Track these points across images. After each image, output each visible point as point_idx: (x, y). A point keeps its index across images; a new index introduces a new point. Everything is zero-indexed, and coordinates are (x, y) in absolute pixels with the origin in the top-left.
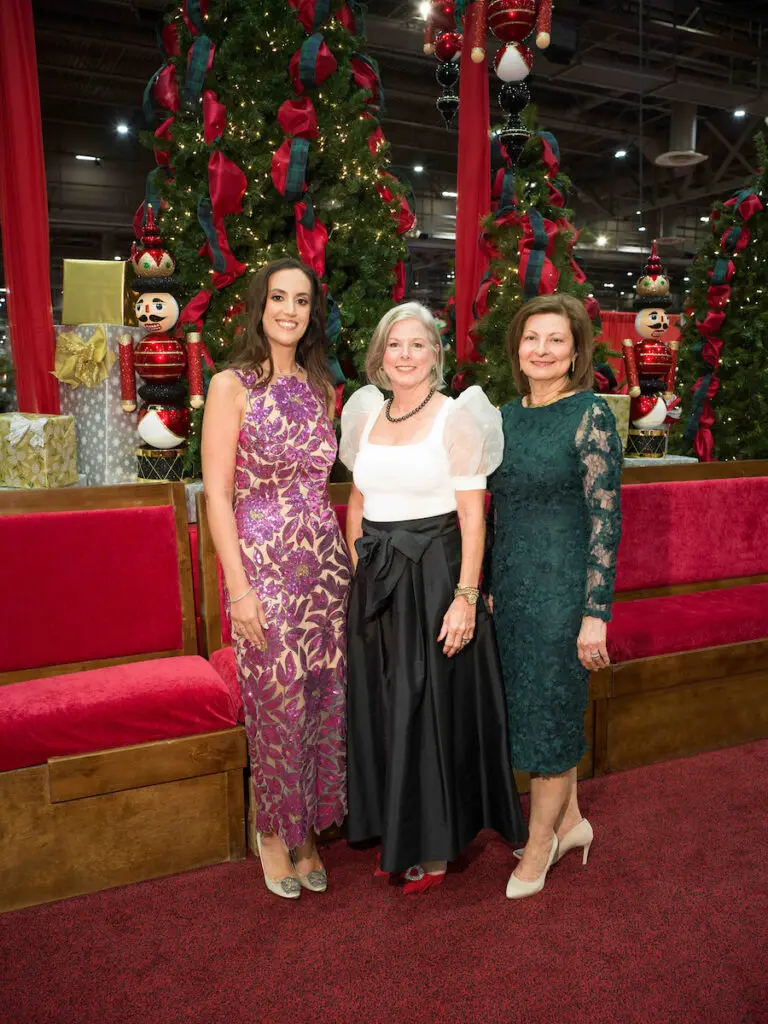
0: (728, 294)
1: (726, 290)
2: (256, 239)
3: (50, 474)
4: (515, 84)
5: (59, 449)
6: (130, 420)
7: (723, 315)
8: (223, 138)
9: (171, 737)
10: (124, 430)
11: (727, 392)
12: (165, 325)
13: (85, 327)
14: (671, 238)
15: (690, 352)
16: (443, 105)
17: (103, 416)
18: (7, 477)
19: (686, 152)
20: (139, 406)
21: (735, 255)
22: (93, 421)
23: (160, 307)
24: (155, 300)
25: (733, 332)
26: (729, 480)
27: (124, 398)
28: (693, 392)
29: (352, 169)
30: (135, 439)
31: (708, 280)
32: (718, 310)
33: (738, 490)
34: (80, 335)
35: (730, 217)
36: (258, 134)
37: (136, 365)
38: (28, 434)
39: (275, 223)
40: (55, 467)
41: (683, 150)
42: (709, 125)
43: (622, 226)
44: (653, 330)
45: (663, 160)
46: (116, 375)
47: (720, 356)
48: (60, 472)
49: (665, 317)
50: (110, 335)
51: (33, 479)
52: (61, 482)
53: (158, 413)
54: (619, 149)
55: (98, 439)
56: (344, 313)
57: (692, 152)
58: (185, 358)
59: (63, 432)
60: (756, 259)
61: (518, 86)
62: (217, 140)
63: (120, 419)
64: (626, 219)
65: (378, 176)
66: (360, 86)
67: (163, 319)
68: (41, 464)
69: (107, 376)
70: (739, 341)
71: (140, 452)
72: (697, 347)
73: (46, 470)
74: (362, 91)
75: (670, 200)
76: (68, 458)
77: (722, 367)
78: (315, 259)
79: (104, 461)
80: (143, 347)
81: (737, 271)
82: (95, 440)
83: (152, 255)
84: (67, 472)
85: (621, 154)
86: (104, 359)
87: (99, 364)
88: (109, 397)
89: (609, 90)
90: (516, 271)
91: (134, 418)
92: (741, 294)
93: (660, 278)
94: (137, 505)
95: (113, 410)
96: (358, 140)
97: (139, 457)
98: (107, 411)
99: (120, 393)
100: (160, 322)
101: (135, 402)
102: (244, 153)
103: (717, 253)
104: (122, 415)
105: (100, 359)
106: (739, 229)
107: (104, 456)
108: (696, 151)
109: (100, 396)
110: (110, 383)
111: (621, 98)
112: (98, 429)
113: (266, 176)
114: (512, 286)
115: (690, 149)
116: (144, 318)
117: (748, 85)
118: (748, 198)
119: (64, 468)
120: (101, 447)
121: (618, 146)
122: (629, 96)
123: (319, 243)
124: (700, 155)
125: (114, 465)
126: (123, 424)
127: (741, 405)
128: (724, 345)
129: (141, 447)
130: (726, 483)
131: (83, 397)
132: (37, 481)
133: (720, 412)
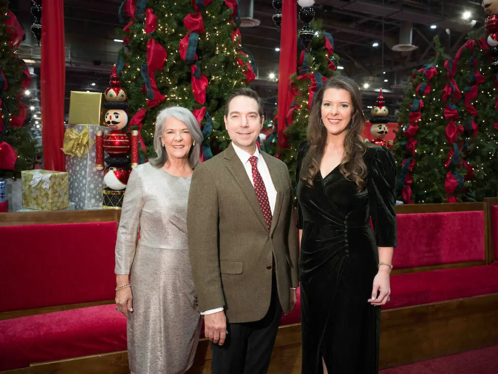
0: (420, 117)
1: (418, 115)
2: (170, 83)
3: (52, 203)
4: (307, 8)
5: (58, 190)
6: (100, 175)
7: (417, 127)
8: (155, 32)
9: (100, 352)
10: (96, 180)
11: (419, 167)
12: (120, 126)
13: (80, 126)
14: (399, 85)
15: (401, 145)
16: (276, 18)
17: (86, 172)
18: (30, 203)
19: (408, 45)
20: (105, 168)
21: (424, 97)
22: (81, 174)
23: (117, 117)
24: (115, 113)
25: (422, 136)
26: (419, 214)
27: (97, 163)
28: (401, 166)
29: (221, 49)
30: (103, 185)
31: (410, 109)
32: (415, 125)
33: (424, 220)
34: (77, 130)
35: (421, 77)
36: (173, 30)
37: (104, 146)
38: (41, 182)
39: (181, 75)
40: (56, 199)
41: (405, 43)
42: (419, 32)
43: (376, 79)
44: (380, 134)
45: (396, 48)
46: (94, 151)
47: (416, 148)
48: (58, 202)
49: (386, 128)
50: (91, 130)
51: (43, 206)
52: (58, 207)
53: (114, 172)
54: (375, 42)
55: (83, 184)
56: (215, 122)
57: (410, 45)
58: (130, 143)
59: (61, 181)
60: (434, 99)
61: (309, 9)
62: (152, 33)
63: (95, 174)
64: (378, 76)
65: (236, 53)
66: (228, 7)
67: (118, 123)
68: (47, 198)
69: (88, 152)
70: (425, 141)
71: (104, 192)
72: (403, 143)
73: (50, 201)
74: (228, 10)
75: (400, 67)
76: (63, 194)
77: (416, 154)
78: (200, 94)
79: (85, 196)
80: (108, 137)
81: (424, 105)
82: (81, 185)
83: (115, 90)
84: (63, 202)
85: (375, 45)
86: (87, 143)
87: (85, 146)
88: (89, 162)
89: (370, 15)
90: (307, 102)
91: (102, 173)
92: (427, 117)
93: (384, 108)
94: (98, 221)
95: (91, 169)
96: (226, 34)
97: (104, 194)
98: (88, 170)
99: (95, 160)
100: (117, 125)
101: (103, 166)
102: (166, 40)
103: (414, 95)
104: (96, 172)
105: (85, 143)
106: (425, 84)
107: (85, 193)
108: (413, 44)
109: (85, 162)
110: (90, 156)
111: (376, 18)
112: (83, 179)
113: (177, 51)
114: (305, 110)
115: (409, 43)
116: (109, 122)
117: (438, 14)
118: (430, 69)
119: (61, 200)
120: (84, 188)
121: (374, 41)
122: (380, 18)
123: (203, 86)
124: (414, 46)
125: (90, 198)
126: (96, 177)
127: (427, 174)
128: (417, 142)
129: (105, 189)
130: (417, 216)
131: (76, 162)
132: (46, 206)
133: (415, 177)
